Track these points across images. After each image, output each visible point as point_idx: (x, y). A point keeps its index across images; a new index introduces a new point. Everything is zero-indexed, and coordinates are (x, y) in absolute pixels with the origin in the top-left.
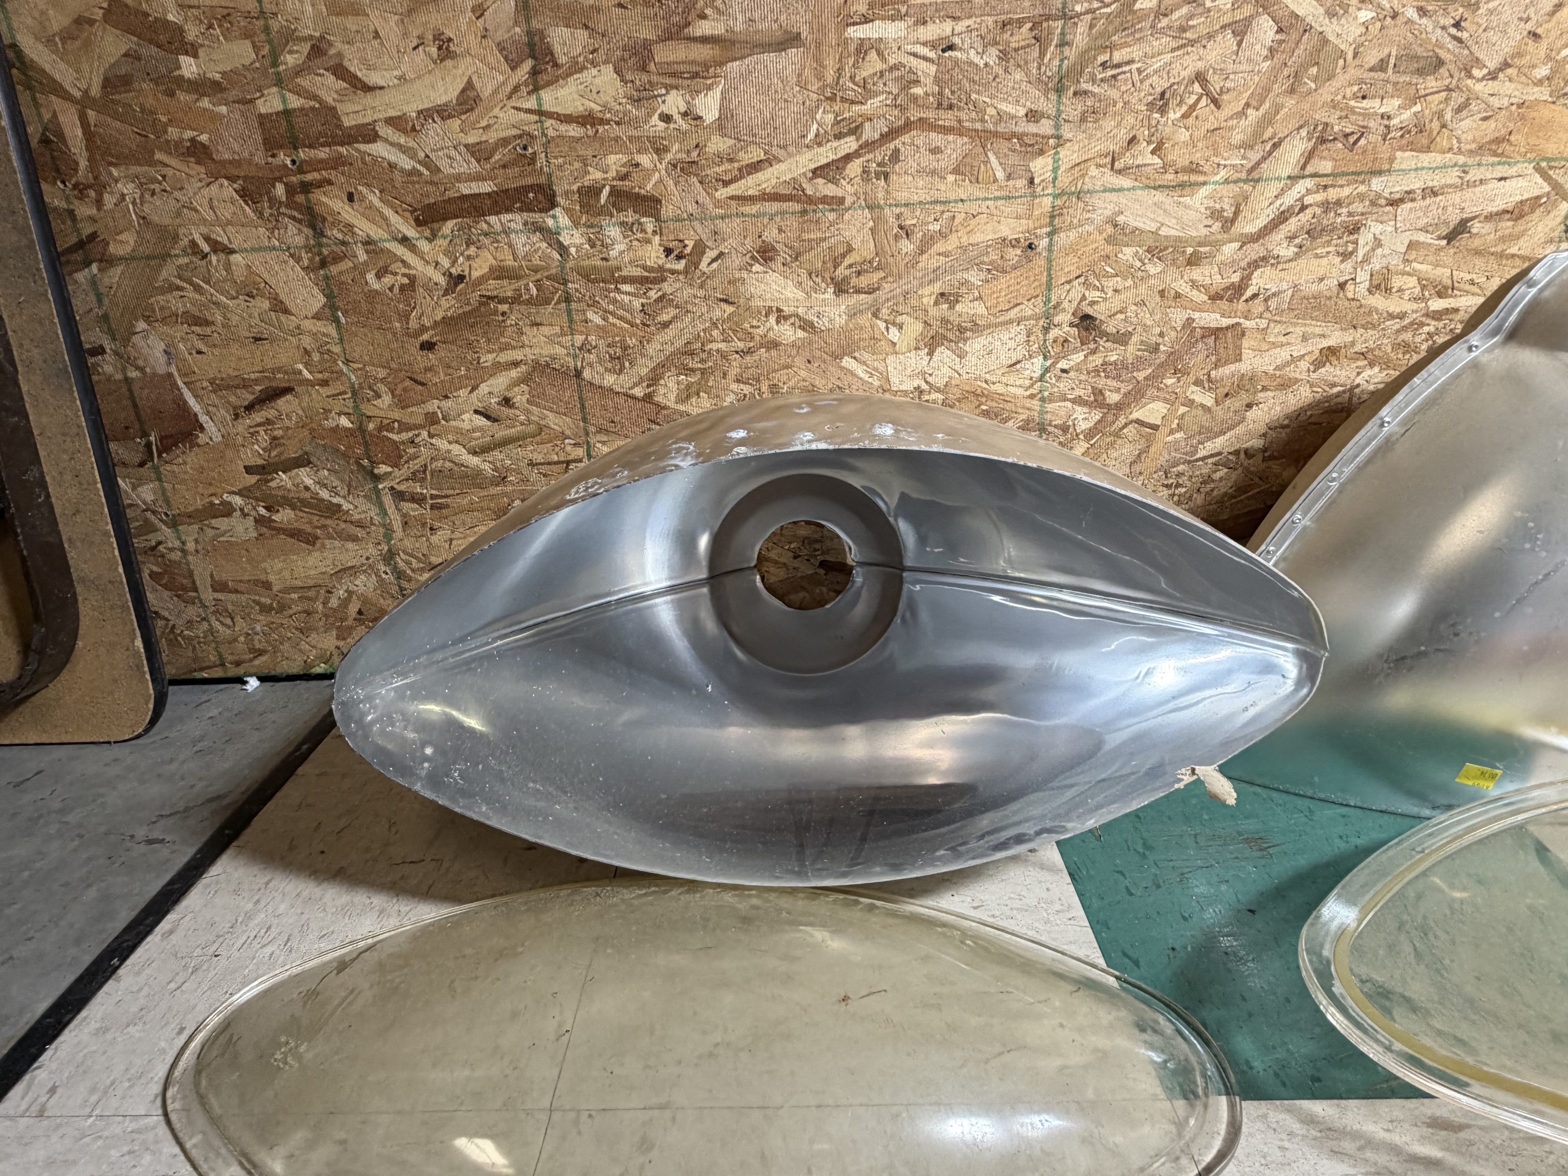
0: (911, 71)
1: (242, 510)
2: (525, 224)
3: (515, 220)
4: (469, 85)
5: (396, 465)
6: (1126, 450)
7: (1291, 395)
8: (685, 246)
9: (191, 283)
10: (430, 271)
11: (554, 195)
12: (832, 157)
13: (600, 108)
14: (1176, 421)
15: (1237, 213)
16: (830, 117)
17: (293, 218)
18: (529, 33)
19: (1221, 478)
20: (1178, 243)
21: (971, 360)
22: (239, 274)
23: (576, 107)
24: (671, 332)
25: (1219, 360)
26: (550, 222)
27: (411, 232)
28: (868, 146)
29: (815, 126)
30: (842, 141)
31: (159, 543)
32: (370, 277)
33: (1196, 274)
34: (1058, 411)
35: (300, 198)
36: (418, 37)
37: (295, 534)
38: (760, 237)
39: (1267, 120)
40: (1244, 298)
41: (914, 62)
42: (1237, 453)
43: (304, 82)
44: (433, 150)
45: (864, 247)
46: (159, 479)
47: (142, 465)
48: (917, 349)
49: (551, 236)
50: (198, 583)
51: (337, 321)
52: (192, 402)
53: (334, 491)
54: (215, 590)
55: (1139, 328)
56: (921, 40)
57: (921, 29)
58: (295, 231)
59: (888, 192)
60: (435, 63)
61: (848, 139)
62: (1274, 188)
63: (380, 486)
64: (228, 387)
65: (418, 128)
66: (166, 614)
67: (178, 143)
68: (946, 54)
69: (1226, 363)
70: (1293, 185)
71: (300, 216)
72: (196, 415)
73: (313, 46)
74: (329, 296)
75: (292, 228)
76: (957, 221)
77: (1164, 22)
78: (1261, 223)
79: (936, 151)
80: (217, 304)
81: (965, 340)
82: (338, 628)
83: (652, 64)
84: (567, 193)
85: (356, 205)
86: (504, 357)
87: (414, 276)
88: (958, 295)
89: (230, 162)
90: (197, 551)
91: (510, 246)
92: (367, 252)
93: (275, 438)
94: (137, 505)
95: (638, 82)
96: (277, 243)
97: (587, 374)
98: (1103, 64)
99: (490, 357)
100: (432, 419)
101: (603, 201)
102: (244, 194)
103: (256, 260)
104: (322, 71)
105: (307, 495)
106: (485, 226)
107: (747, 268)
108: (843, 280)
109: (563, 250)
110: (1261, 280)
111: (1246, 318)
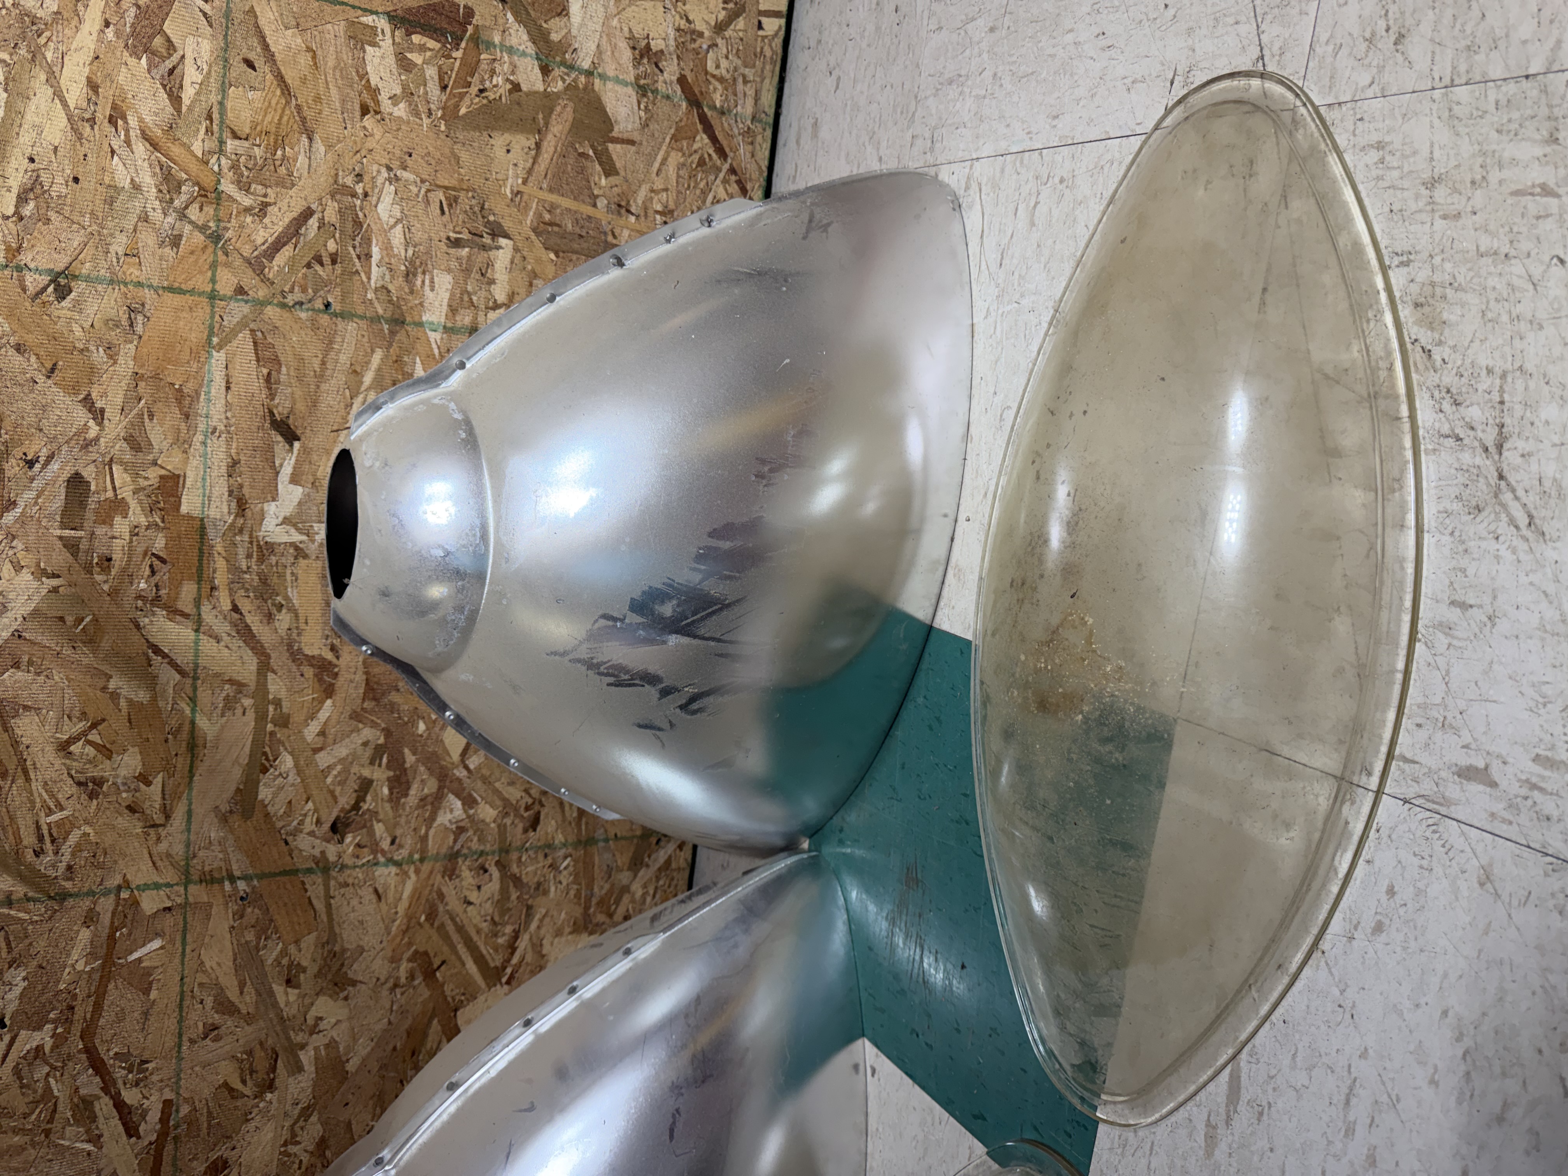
0: (24, 1057)
12: (116, 1121)
15: (232, 683)
16: (70, 1131)
20: (260, 741)
21: (366, 941)
28: (108, 1087)
29: (77, 1145)
30: (99, 1114)
33: (298, 716)
34: (438, 841)
39: (125, 664)
45: (225, 1071)
48: (347, 998)
55: (354, 770)
59: (163, 1058)
61: (97, 1108)
62: (207, 646)
70: (207, 625)
76: (205, 981)
78: (248, 655)
88: (291, 965)
108: (258, 1086)
110: (316, 645)
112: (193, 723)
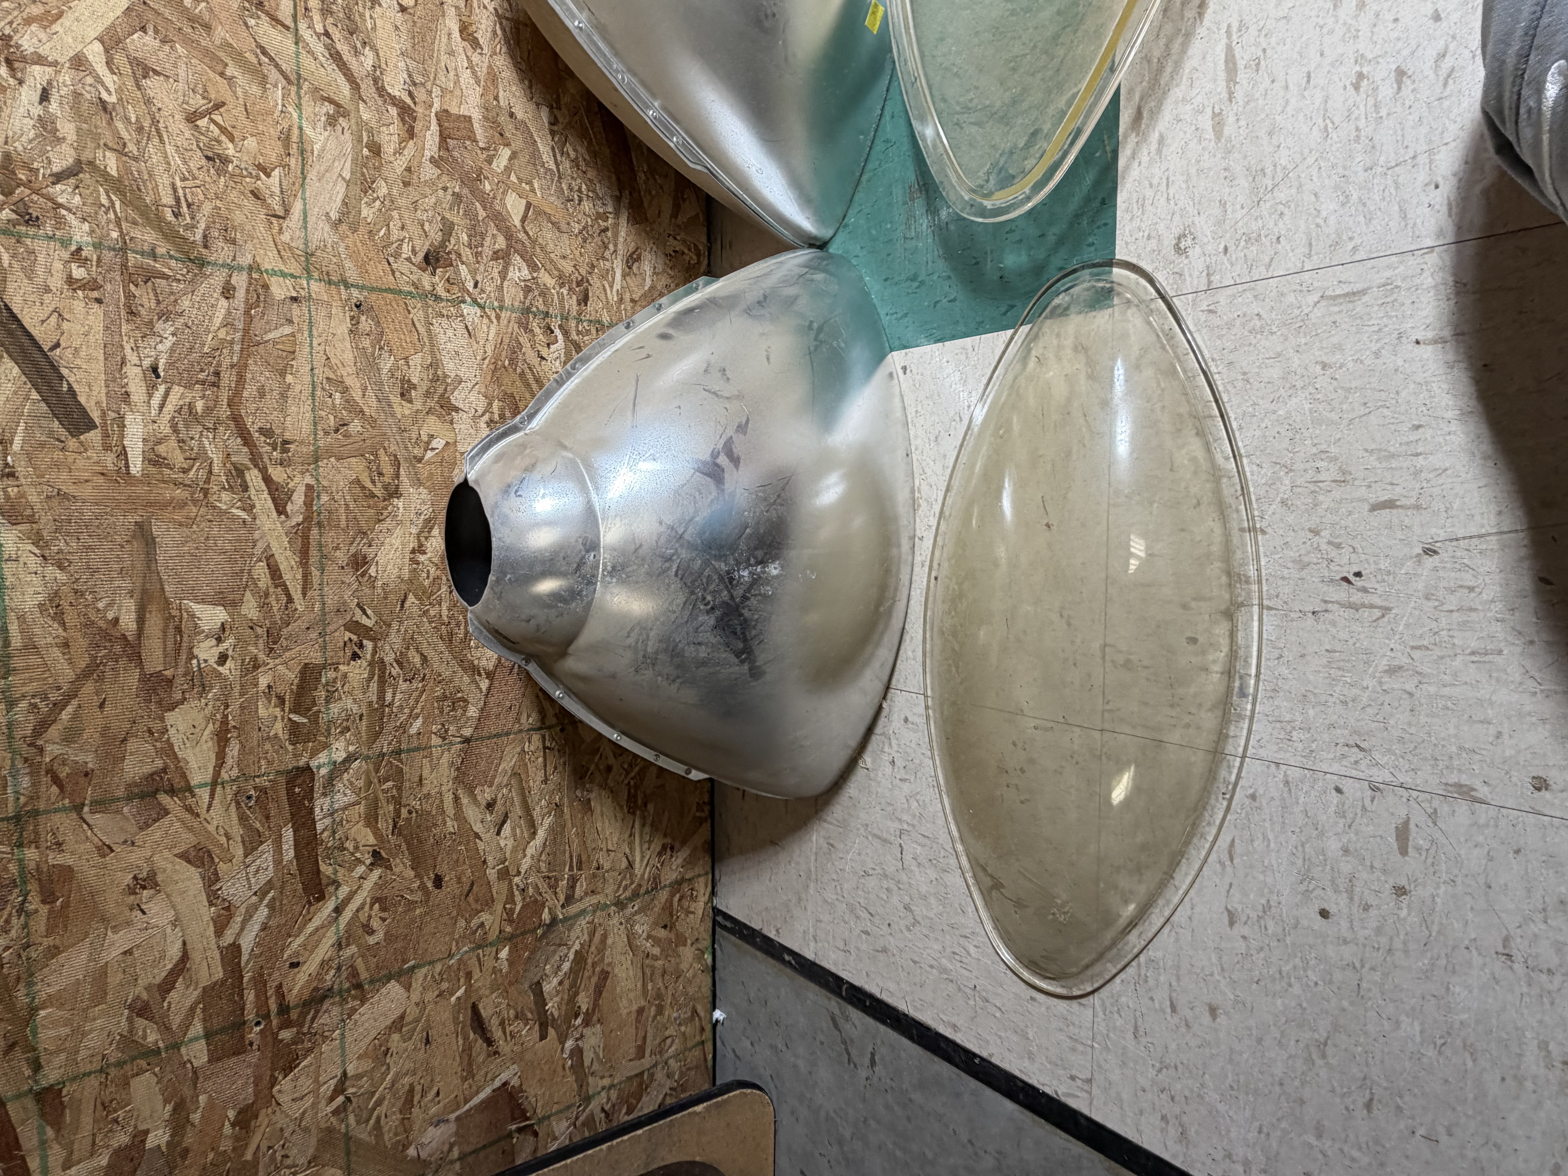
0: (179, 411)
1: (577, 1040)
2: (325, 795)
3: (321, 805)
4: (184, 856)
5: (543, 905)
6: (548, 235)
7: (503, 75)
8: (350, 640)
9: (374, 1109)
10: (368, 885)
11: (298, 768)
12: (266, 495)
13: (211, 725)
14: (524, 185)
15: (331, 101)
16: (225, 496)
17: (313, 1020)
18: (129, 799)
19: (575, 150)
20: (359, 164)
21: (463, 372)
22: (367, 1065)
23: (209, 750)
24: (430, 654)
25: (469, 138)
26: (324, 771)
27: (330, 905)
28: (256, 459)
29: (233, 510)
30: (250, 484)
31: (603, 1110)
32: (371, 940)
33: (389, 149)
34: (513, 295)
35: (294, 1015)
36: (131, 910)
37: (599, 991)
38: (343, 568)
39: (239, 57)
40: (412, 105)
41: (169, 408)
42: (553, 133)
43: (176, 1021)
44: (250, 888)
45: (356, 468)
46: (549, 1117)
47: (536, 1134)
48: (452, 423)
49: (338, 769)
50: (636, 1072)
51: (413, 968)
52: (482, 1096)
53: (562, 960)
54: (643, 1057)
55: (439, 210)
56: (146, 399)
57: (134, 398)
58: (327, 1015)
59: (302, 442)
60: (159, 892)
61: (248, 478)
62: (306, 61)
63: (561, 917)
64: (470, 1064)
65: (227, 904)
66: (661, 1097)
67: (237, 1139)
68: (162, 374)
69: (473, 132)
70: (304, 41)
71: (312, 1012)
72: (494, 1091)
73: (139, 1015)
74: (389, 978)
75: (324, 1019)
76: (332, 376)
77: (131, 147)
78: (341, 80)
79: (262, 393)
80: (393, 1083)
81: (446, 376)
82: (676, 946)
83: (165, 673)
84: (295, 756)
85: (301, 960)
86: (450, 809)
87: (372, 898)
88: (403, 380)
89: (256, 1085)
90: (611, 1076)
91: (345, 808)
92: (348, 945)
93: (517, 1017)
94: (571, 1133)
95: (186, 686)
96: (338, 1032)
97: (467, 732)
98: (176, 215)
99: (449, 823)
100: (504, 874)
101: (306, 721)
102: (288, 1069)
103: (354, 1049)
104: (165, 1004)
105: (567, 983)
106: (326, 834)
107: (373, 580)
108: (386, 489)
109: (350, 759)
110: (396, 87)
111: (431, 106)
112: (301, 128)
